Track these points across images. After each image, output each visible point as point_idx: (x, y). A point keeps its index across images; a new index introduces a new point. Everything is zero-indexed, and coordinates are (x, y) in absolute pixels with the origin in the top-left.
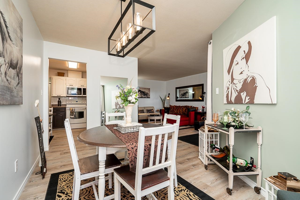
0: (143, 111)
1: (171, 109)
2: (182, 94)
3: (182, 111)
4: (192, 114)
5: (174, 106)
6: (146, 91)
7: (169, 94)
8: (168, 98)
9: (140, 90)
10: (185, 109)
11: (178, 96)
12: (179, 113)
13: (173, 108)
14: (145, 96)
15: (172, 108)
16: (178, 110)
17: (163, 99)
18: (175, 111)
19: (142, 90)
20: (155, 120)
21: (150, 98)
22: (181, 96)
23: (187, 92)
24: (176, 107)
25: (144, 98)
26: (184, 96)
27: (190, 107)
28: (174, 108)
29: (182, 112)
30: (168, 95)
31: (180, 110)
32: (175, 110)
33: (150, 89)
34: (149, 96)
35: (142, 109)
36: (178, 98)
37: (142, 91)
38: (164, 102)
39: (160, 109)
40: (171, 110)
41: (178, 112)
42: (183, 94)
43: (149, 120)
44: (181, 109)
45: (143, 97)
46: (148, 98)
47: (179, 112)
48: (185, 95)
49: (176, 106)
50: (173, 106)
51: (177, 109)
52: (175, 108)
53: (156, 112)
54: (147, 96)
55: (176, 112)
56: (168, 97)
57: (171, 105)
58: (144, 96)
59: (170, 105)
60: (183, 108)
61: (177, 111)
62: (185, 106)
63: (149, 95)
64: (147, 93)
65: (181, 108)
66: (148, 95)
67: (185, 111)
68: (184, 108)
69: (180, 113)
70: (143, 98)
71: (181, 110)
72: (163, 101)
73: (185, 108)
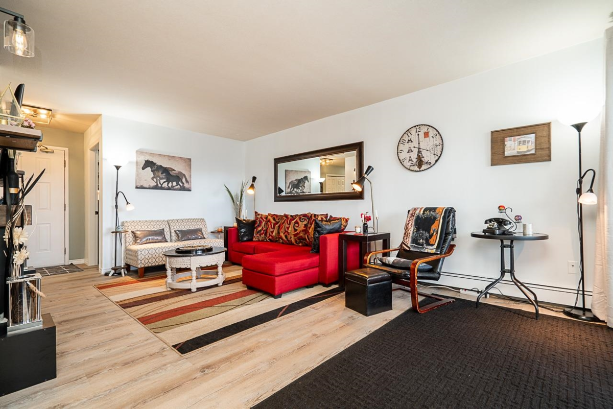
0: (161, 233)
1: (259, 226)
2: (292, 182)
3: (296, 230)
4: (332, 242)
5: (269, 217)
6: (178, 168)
7: (254, 179)
8: (251, 192)
9: (152, 162)
10: (306, 226)
11: (281, 184)
12: (284, 238)
13: (266, 223)
14: (170, 185)
15: (264, 223)
16: (283, 230)
17: (237, 195)
18: (272, 232)
19: (159, 162)
20: (193, 268)
21: (189, 190)
22: (289, 187)
23: (306, 178)
24: (274, 219)
25: (169, 189)
26: (298, 188)
27: (319, 219)
28: (269, 221)
29: (295, 235)
30: (251, 183)
31: (288, 228)
32: (271, 230)
33: (190, 160)
34: (186, 185)
35: (157, 228)
36: (281, 191)
37: (159, 164)
38: (238, 203)
39: (225, 227)
40: (260, 229)
41: (282, 234)
42: (296, 182)
43: (169, 272)
44: (292, 226)
45: (165, 185)
46: (183, 189)
47: (286, 236)
48: (301, 185)
49: (275, 217)
50: (266, 217)
51: (277, 226)
52: (271, 223)
53: (211, 236)
54: (178, 184)
55: (274, 234)
56: (252, 186)
57: (259, 212)
58: (168, 181)
59: (256, 213)
60: (296, 222)
61: (279, 233)
62: (305, 215)
63: (187, 181)
64: (180, 173)
65: (291, 220)
66: (184, 180)
67: (306, 231)
68: (300, 223)
69: (289, 237)
70: (162, 188)
71: (290, 229)
72: (236, 202)
73: (305, 222)
